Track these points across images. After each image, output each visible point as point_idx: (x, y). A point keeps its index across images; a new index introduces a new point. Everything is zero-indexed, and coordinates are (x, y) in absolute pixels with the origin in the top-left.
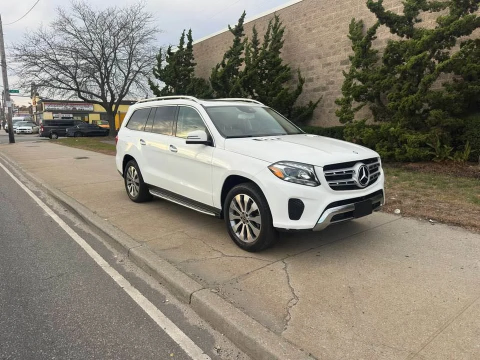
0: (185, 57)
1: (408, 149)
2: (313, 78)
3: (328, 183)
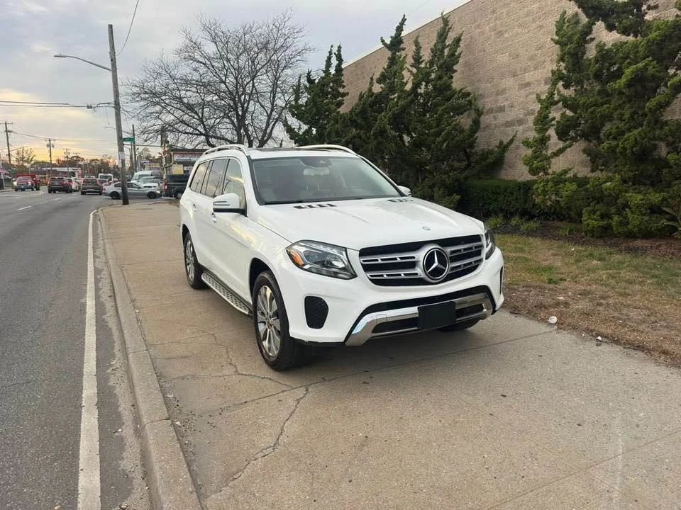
0: (331, 84)
1: (630, 216)
2: (504, 106)
3: (368, 275)
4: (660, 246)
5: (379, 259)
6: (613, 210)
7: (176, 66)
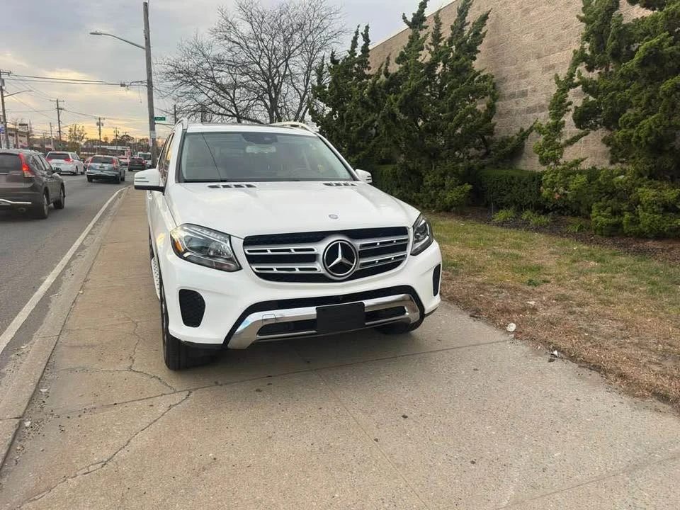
0: (356, 65)
1: (641, 214)
2: (527, 91)
3: (254, 267)
4: (672, 248)
5: (269, 250)
6: (625, 207)
7: (210, 46)
